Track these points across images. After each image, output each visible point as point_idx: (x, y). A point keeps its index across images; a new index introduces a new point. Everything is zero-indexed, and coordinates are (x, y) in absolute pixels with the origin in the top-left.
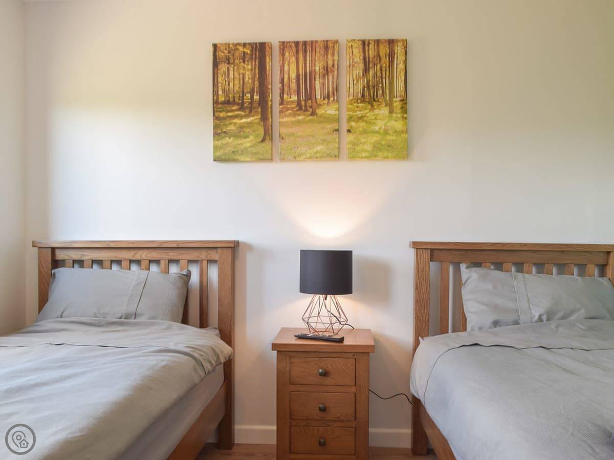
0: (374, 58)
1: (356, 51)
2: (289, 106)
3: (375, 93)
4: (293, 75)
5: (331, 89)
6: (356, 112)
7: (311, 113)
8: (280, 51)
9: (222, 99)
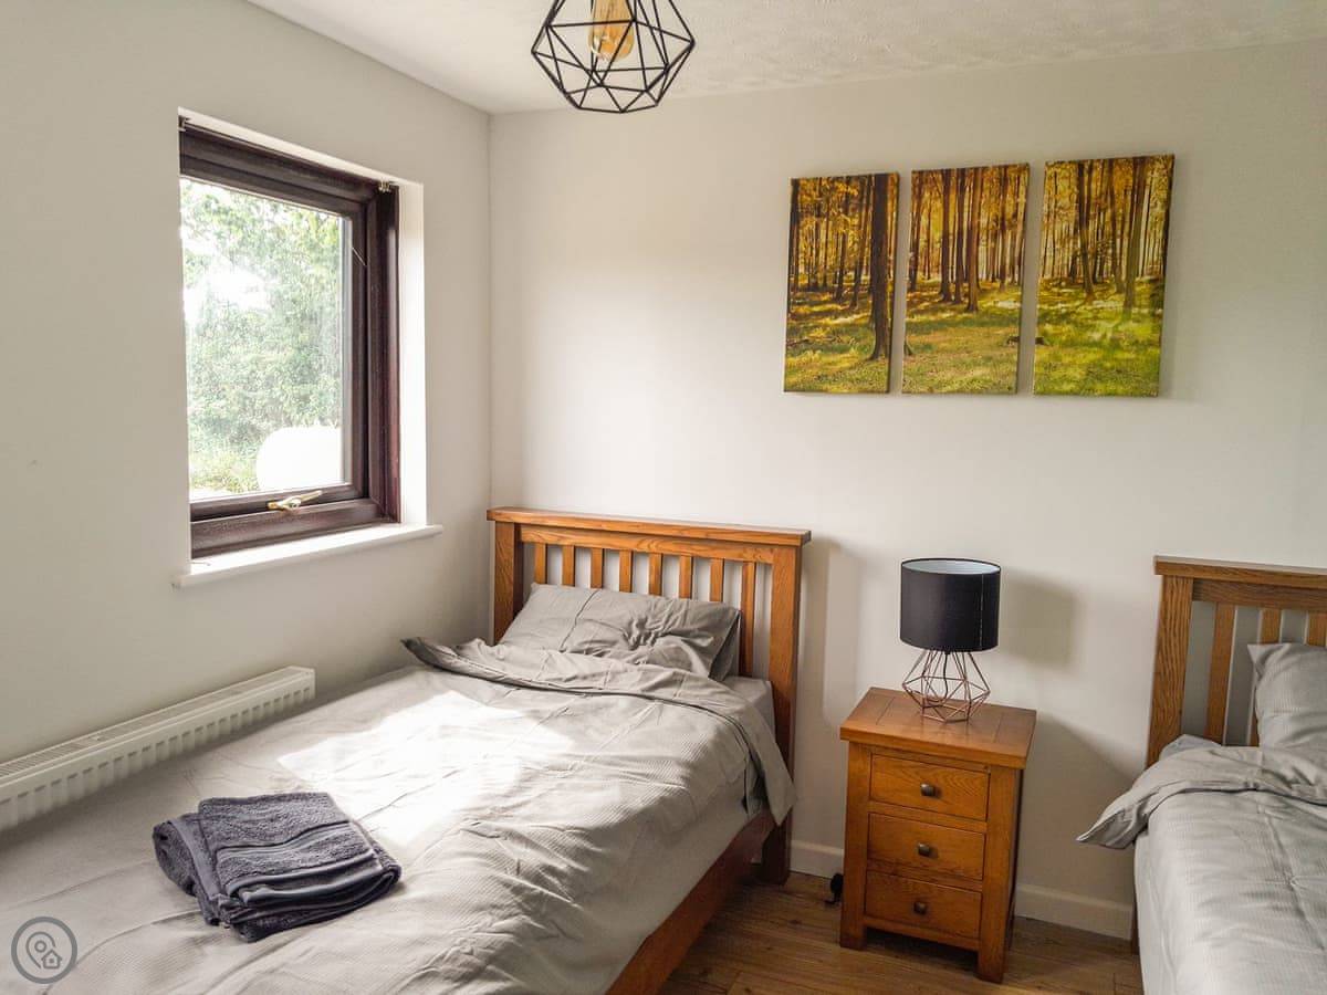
0: (1100, 197)
1: (1062, 185)
2: (925, 294)
3: (1098, 268)
4: (937, 235)
5: (1008, 261)
6: (1057, 303)
7: (965, 306)
8: (913, 190)
9: (803, 282)
